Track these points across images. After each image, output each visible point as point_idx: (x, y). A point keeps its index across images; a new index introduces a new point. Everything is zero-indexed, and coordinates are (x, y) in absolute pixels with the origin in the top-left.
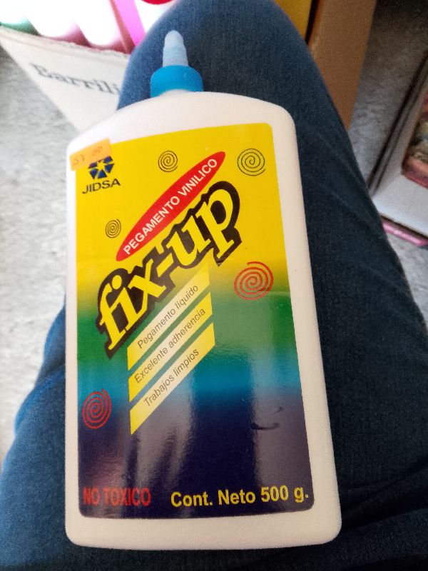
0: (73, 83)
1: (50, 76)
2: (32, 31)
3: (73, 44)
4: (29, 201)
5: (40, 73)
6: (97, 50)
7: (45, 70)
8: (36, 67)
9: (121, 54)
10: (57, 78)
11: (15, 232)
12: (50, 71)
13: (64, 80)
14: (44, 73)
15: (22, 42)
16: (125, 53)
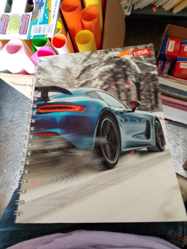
0: (25, 86)
1: (17, 85)
2: (9, 72)
4: (18, 127)
5: (14, 84)
8: (11, 82)
10: (20, 85)
11: (13, 140)
12: (17, 83)
13: (22, 85)
15: (5, 76)
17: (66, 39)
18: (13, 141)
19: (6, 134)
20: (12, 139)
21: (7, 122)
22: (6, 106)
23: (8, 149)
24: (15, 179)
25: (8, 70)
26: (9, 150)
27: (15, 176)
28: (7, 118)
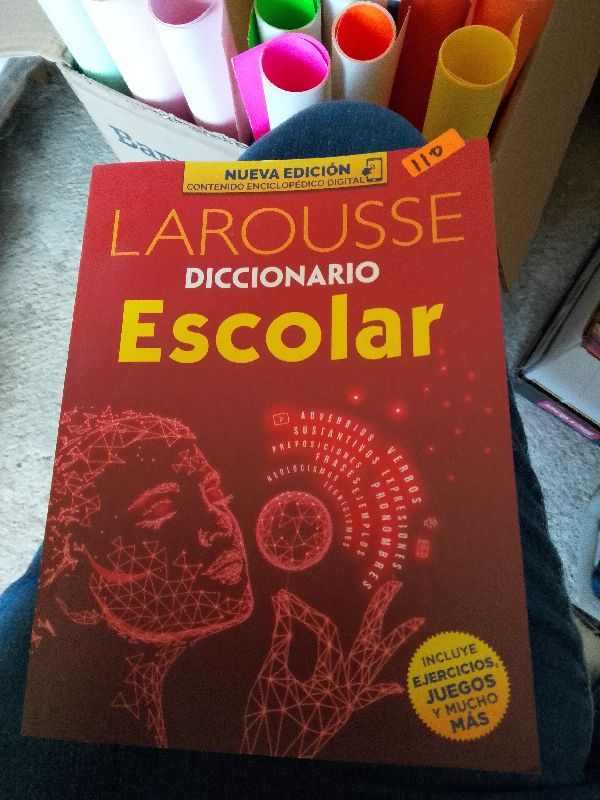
0: (163, 159)
1: (134, 146)
2: (124, 90)
3: (172, 115)
5: (122, 140)
6: (203, 129)
7: (129, 138)
8: (117, 131)
9: (233, 140)
10: (142, 150)
11: (48, 333)
14: (126, 141)
15: (105, 99)
16: (238, 140)
17: (394, 33)
18: (47, 338)
19: (29, 306)
20: (46, 328)
21: (42, 264)
22: (52, 206)
23: (22, 358)
24: (19, 465)
25: (125, 80)
26: (24, 362)
27: (22, 457)
28: (46, 250)
